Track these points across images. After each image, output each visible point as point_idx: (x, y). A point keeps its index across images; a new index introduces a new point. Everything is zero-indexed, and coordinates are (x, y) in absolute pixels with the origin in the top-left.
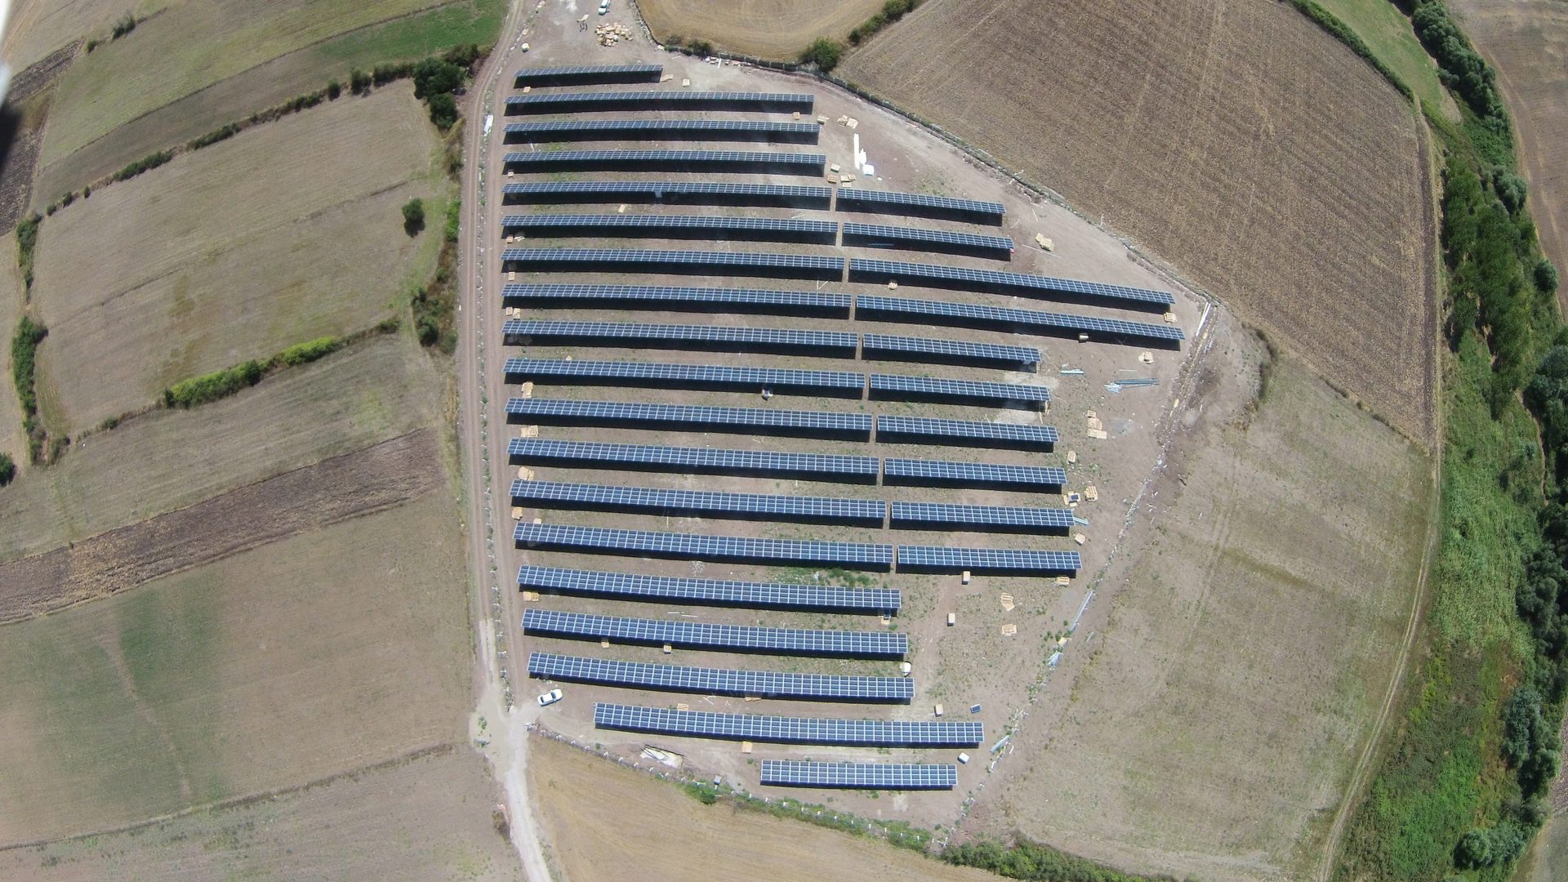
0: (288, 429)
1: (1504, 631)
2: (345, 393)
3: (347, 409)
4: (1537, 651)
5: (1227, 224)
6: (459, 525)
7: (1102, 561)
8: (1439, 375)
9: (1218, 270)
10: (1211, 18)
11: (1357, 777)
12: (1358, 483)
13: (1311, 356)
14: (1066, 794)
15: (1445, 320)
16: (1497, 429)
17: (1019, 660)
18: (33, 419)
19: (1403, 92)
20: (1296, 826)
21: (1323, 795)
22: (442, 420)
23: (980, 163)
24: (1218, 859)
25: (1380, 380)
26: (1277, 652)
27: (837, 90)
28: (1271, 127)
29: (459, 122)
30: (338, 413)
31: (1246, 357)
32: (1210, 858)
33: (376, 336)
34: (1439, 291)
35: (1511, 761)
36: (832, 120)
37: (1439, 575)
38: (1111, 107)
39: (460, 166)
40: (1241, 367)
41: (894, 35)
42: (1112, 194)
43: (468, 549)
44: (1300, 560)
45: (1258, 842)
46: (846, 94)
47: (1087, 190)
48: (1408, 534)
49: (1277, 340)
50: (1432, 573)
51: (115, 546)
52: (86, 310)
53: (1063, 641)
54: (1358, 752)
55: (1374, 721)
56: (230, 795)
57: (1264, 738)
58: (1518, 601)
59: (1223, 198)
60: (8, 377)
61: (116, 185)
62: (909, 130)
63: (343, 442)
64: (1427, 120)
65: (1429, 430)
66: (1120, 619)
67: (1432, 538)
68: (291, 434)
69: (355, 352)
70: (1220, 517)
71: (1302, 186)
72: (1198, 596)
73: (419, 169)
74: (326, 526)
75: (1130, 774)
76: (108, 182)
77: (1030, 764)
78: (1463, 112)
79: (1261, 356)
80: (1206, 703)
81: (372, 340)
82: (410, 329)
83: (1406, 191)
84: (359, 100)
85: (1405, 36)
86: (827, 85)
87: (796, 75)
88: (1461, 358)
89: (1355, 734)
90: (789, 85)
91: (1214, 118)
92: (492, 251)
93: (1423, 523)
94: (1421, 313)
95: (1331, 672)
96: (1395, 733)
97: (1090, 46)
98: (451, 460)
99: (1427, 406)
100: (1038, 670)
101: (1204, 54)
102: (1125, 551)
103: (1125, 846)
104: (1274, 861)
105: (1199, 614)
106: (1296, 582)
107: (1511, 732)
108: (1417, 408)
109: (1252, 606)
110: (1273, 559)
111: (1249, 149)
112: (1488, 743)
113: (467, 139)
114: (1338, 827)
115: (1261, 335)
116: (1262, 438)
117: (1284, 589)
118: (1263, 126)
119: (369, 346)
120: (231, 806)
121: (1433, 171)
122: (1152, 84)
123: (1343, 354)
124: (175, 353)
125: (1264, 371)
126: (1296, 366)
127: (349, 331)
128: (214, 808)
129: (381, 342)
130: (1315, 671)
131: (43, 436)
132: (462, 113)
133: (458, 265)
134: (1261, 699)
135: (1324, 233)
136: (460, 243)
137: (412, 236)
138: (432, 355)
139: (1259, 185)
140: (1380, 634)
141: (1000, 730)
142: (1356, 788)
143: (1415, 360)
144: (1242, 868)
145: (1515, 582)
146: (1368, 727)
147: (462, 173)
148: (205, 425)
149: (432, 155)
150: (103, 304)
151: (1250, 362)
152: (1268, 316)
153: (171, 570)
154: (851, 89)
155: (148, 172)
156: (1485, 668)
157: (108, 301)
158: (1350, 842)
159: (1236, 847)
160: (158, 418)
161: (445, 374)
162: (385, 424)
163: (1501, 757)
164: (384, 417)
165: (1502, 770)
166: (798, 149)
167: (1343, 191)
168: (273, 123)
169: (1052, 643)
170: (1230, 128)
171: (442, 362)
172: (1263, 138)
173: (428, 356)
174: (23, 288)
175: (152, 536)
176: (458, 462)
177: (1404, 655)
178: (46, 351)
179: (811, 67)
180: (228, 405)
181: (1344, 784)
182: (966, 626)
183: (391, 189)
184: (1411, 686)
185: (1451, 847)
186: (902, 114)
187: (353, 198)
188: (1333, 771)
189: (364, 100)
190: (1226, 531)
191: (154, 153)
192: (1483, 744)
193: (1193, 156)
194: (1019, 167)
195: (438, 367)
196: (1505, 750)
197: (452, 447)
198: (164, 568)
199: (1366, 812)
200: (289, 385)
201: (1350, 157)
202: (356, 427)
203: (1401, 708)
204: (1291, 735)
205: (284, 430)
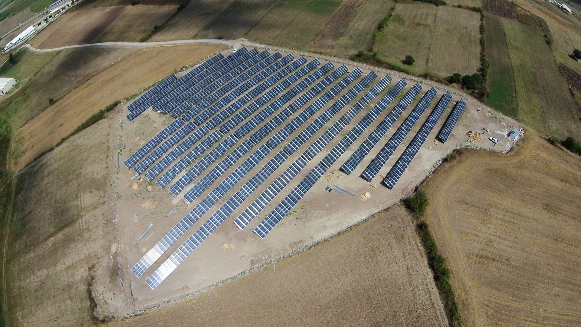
12: (38, 299)
44: (50, 246)
48: (14, 298)
53: (119, 151)
66: (104, 171)
70: (85, 228)
72: (82, 199)
79: (99, 311)
95: (28, 226)
102: (113, 185)
105: (79, 195)
106: (49, 237)
110: (60, 235)
115: (104, 321)
117: (52, 231)
125: (94, 305)
130: (34, 221)
169: (122, 148)
190: (81, 226)
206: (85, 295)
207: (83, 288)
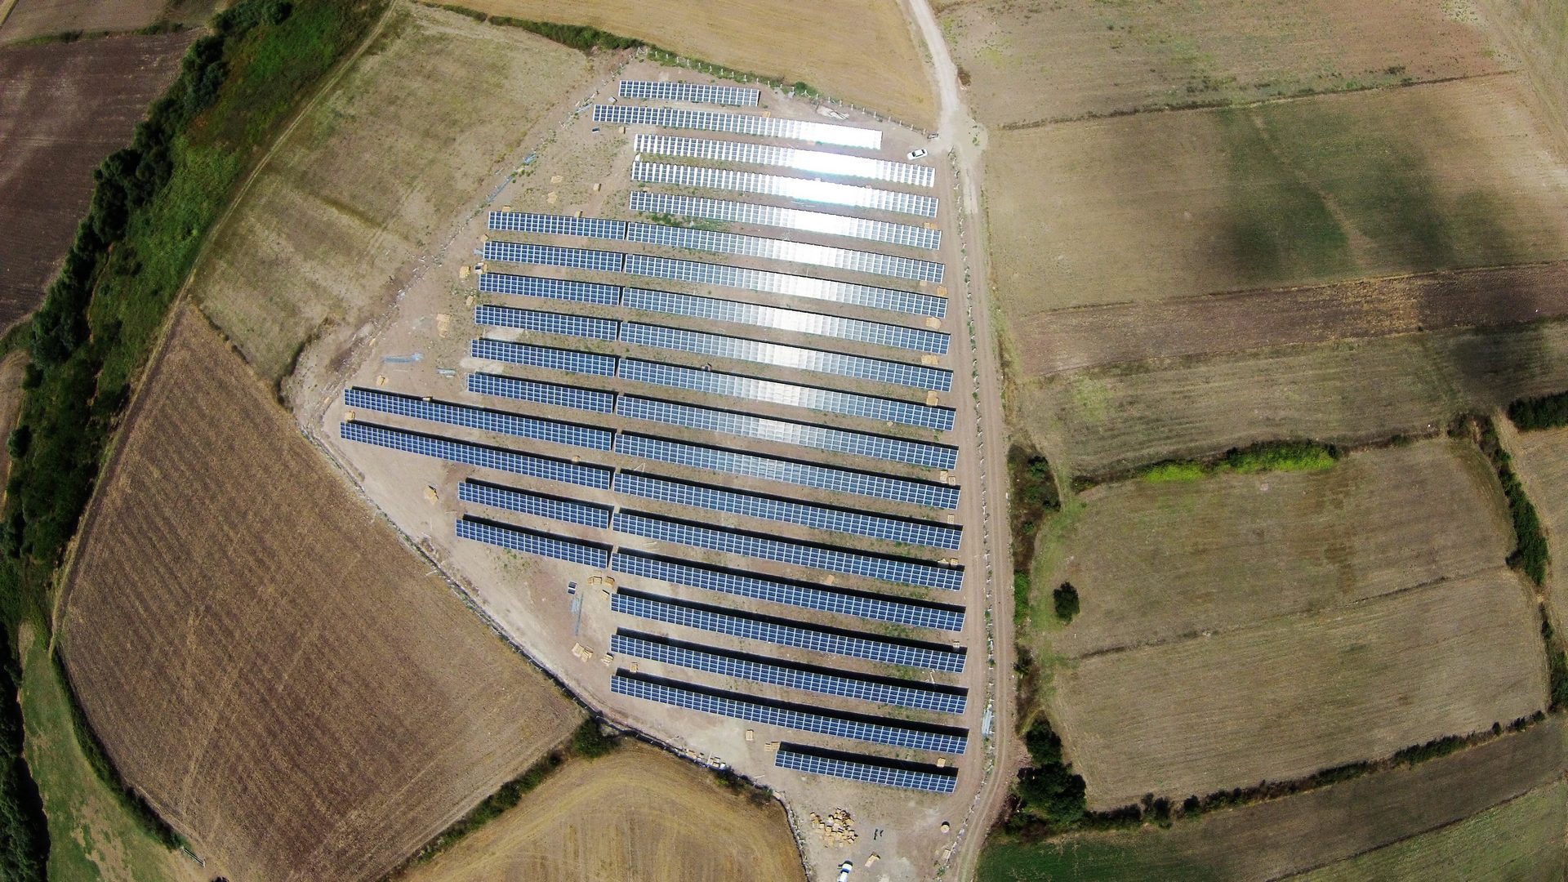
0: (1185, 397)
1: (190, 157)
2: (1126, 421)
3: (1121, 405)
4: (171, 137)
5: (267, 513)
6: (997, 289)
7: (472, 223)
8: (150, 363)
9: (292, 464)
10: (202, 766)
11: (341, 72)
12: (255, 275)
13: (248, 382)
14: (549, 77)
15: (122, 414)
16: (122, 312)
17: (555, 160)
18: (1500, 464)
19: (60, 659)
20: (396, 46)
21: (370, 64)
22: (1018, 382)
23: (466, 588)
24: (457, 32)
25: (200, 361)
26: (367, 156)
27: (585, 696)
28: (191, 622)
29: (1025, 730)
30: (1131, 403)
31: (301, 383)
32: (462, 33)
33: (1097, 476)
34: (115, 441)
35: (224, 65)
36: (599, 657)
37: (222, 202)
38: (326, 650)
39: (1018, 668)
40: (309, 374)
41: (515, 763)
42: (357, 547)
43: (989, 270)
44: (325, 219)
45: (427, 39)
46: (577, 690)
47: (377, 552)
48: (234, 234)
49: (270, 396)
50: (226, 205)
51: (1369, 322)
52: (1463, 577)
53: (520, 171)
54: (334, 89)
55: (315, 107)
56: (1211, 112)
57: (399, 102)
58: (170, 174)
59: (261, 541)
60: (1546, 519)
61: (1464, 732)
62: (523, 634)
63: (1122, 375)
64: (51, 625)
65: (180, 315)
66: (474, 183)
67: (214, 232)
68: (1181, 392)
69: (1119, 461)
70: (372, 252)
71: (188, 553)
72: (411, 196)
73: (1069, 672)
74: (1132, 302)
75: (500, 86)
76: (1473, 738)
77: (568, 95)
78: (16, 632)
79: (289, 383)
80: (431, 126)
81: (1102, 471)
82: (1060, 478)
83: (100, 546)
84: (1157, 791)
85: (34, 733)
86: (597, 706)
87: (627, 726)
88: (124, 376)
89: (333, 99)
90: (636, 713)
91: (237, 635)
92: (974, 553)
93: (218, 243)
94: (140, 420)
95: (333, 141)
96: (303, 97)
97: (323, 733)
98: (1007, 345)
99: (172, 335)
100: (544, 153)
101: (221, 718)
102: (453, 229)
103: (518, 44)
104: (419, 27)
105: (415, 184)
106: (335, 203)
107: (216, 84)
108: (181, 335)
109: (374, 188)
110: (345, 220)
111: (220, 595)
112: (236, 81)
113: (1013, 707)
114: (367, 43)
115: (281, 401)
116: (315, 312)
117: (345, 198)
118: (197, 622)
119: (1104, 467)
120: (1210, 105)
121: (67, 569)
122: (280, 677)
123: (221, 385)
124: (1339, 505)
125: (291, 369)
126: (262, 375)
127: (1129, 486)
128: (1227, 105)
129: (1091, 468)
130: (345, 142)
131: (1483, 445)
132: (1021, 743)
133: (1012, 545)
134: (392, 127)
135: (189, 501)
136: (1011, 568)
137: (1068, 584)
138: (1033, 447)
139: (225, 553)
140: (286, 164)
141: (582, 117)
142: (345, 65)
143: (163, 377)
144: (443, 25)
145: (165, 190)
146: (321, 103)
147: (1014, 659)
148: (1284, 419)
149: (1054, 689)
150: (1443, 579)
151: (299, 377)
152: (268, 419)
153: (1297, 291)
154: (570, 694)
155: (1422, 742)
156: (216, 133)
157: (1436, 582)
158: (362, 33)
159: (442, 38)
160: (1344, 438)
161: (1019, 427)
162: (1078, 384)
163: (229, 71)
164: (1080, 392)
165: (232, 63)
166: (638, 626)
167: (155, 546)
168: (1269, 780)
169: (528, 169)
170: (227, 621)
171: (1022, 439)
172: (202, 608)
173: (1038, 447)
174: (1552, 623)
175: (1326, 324)
176: (1000, 344)
177: (274, 149)
178: (1503, 543)
179: (607, 730)
180: (1262, 433)
181: (354, 68)
182: (587, 184)
183: (1101, 652)
184: (278, 127)
185: (291, 19)
186: (523, 654)
187: (1147, 648)
188: (357, 79)
189: (1151, 791)
190: (372, 242)
191: (1419, 767)
192: (240, 81)
193: (271, 589)
194: (430, 580)
195: (1026, 434)
196: (226, 74)
197: (1006, 356)
198: (1308, 294)
199: (344, 50)
200: (1191, 441)
201: (134, 585)
202: (1109, 386)
203: (292, 112)
204: (379, 103)
205: (1189, 397)
206: (295, 345)
207: (301, 334)
